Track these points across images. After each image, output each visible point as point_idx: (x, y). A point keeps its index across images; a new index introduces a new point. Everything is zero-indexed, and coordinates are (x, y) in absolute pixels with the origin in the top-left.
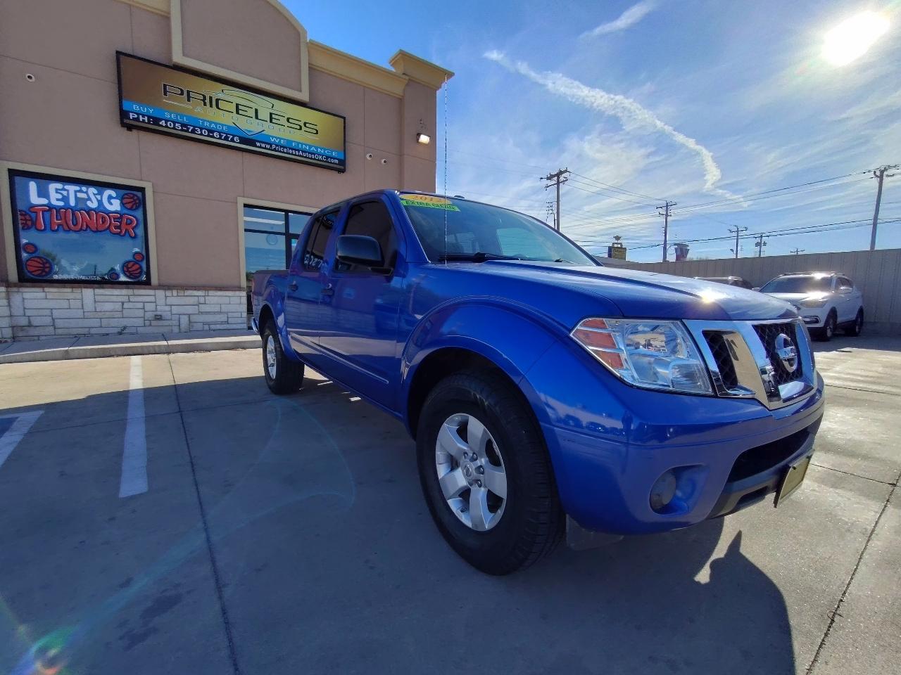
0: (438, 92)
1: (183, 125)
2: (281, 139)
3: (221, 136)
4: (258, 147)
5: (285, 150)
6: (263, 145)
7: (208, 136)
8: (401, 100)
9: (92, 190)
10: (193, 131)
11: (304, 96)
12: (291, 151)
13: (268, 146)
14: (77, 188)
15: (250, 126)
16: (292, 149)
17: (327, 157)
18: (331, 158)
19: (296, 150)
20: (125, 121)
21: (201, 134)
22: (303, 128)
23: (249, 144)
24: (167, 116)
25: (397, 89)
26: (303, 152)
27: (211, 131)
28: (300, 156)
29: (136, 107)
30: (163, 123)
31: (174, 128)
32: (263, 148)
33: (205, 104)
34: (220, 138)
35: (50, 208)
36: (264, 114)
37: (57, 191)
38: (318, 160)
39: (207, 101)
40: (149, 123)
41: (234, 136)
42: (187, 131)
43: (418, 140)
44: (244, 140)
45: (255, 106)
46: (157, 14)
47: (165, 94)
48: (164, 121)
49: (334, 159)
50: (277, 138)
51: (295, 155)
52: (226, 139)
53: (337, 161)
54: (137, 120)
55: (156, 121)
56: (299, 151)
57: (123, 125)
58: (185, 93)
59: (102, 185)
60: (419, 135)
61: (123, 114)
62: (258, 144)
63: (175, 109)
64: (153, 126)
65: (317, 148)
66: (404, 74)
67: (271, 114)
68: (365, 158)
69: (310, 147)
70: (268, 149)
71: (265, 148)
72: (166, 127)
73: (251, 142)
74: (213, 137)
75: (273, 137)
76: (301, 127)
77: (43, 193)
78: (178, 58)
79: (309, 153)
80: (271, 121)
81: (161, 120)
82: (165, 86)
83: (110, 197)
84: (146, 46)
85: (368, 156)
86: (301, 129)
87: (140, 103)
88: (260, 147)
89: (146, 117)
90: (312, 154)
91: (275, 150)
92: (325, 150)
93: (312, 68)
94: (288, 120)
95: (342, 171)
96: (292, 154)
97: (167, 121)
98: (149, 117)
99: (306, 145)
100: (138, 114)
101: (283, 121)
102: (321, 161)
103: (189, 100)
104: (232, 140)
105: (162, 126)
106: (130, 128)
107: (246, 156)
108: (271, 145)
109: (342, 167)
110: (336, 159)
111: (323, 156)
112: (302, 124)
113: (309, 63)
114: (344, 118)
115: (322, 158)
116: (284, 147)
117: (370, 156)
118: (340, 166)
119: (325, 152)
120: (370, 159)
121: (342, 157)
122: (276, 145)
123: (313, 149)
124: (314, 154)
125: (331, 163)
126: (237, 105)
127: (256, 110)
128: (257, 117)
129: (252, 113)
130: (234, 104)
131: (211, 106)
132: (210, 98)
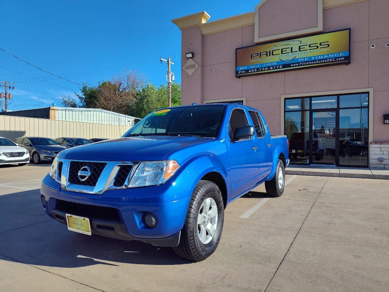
1: (258, 69)
2: (304, 58)
3: (273, 68)
4: (292, 67)
6: (295, 65)
7: (268, 70)
10: (261, 70)
11: (320, 28)
13: (297, 64)
15: (288, 57)
16: (312, 61)
17: (336, 58)
18: (339, 58)
19: (314, 61)
20: (238, 75)
21: (265, 70)
22: (320, 46)
23: (287, 67)
24: (252, 67)
26: (318, 61)
27: (269, 67)
28: (317, 63)
29: (241, 69)
30: (250, 71)
31: (254, 72)
32: (295, 66)
33: (267, 56)
34: (273, 69)
36: (296, 48)
38: (329, 62)
39: (268, 54)
40: (245, 73)
41: (280, 66)
42: (259, 71)
44: (284, 66)
45: (290, 46)
46: (251, 25)
47: (251, 58)
48: (250, 70)
49: (341, 57)
50: (302, 58)
51: (314, 64)
52: (276, 68)
54: (241, 73)
55: (247, 71)
56: (316, 61)
57: (237, 77)
58: (259, 54)
61: (237, 72)
62: (292, 65)
63: (255, 63)
64: (247, 74)
65: (328, 55)
67: (300, 47)
68: (369, 48)
69: (324, 56)
71: (296, 66)
73: (288, 65)
74: (270, 70)
75: (300, 59)
78: (257, 40)
79: (322, 60)
80: (300, 51)
81: (249, 70)
82: (251, 55)
84: (246, 42)
85: (371, 46)
86: (317, 48)
87: (242, 66)
88: (293, 66)
90: (324, 60)
91: (301, 65)
92: (334, 54)
93: (324, 10)
94: (310, 46)
95: (348, 63)
96: (312, 64)
98: (245, 70)
99: (321, 56)
101: (307, 47)
102: (331, 62)
103: (260, 57)
104: (279, 68)
105: (249, 72)
106: (239, 77)
107: (287, 73)
108: (299, 63)
109: (348, 61)
110: (342, 57)
111: (333, 58)
112: (318, 45)
113: (323, 8)
114: (350, 29)
115: (332, 60)
116: (306, 62)
117: (373, 46)
118: (347, 60)
119: (334, 55)
120: (373, 48)
121: (347, 54)
122: (302, 62)
123: (326, 56)
124: (326, 59)
125: (339, 61)
126: (282, 49)
127: (292, 48)
128: (292, 52)
129: (289, 50)
130: (281, 50)
131: (270, 55)
132: (270, 52)
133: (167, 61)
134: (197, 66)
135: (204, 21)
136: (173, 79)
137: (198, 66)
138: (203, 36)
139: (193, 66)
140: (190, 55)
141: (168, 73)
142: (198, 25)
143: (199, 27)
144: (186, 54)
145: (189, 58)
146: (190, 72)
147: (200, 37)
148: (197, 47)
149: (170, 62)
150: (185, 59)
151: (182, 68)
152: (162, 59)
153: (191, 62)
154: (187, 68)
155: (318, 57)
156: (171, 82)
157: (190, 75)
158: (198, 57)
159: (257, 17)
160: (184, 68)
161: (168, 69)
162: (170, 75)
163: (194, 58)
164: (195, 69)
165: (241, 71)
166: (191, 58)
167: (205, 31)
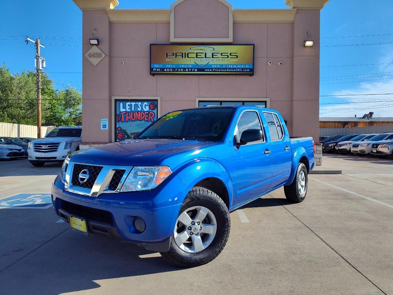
0: (321, 10)
1: (173, 69)
2: (217, 65)
3: (189, 70)
4: (206, 71)
5: (219, 70)
6: (208, 70)
7: (183, 71)
8: (292, 24)
9: (140, 103)
10: (177, 71)
11: (230, 40)
12: (222, 70)
13: (211, 70)
14: (135, 103)
15: (202, 62)
16: (223, 69)
17: (243, 69)
18: (245, 69)
19: (225, 69)
20: (152, 72)
21: (181, 71)
23: (201, 71)
24: (167, 66)
25: (290, 18)
26: (229, 69)
27: (184, 69)
28: (228, 71)
29: (156, 66)
30: (165, 70)
31: (170, 71)
32: (208, 71)
35: (126, 112)
36: (209, 55)
37: (129, 105)
38: (238, 72)
40: (160, 71)
41: (195, 69)
42: (175, 71)
43: (304, 46)
44: (199, 70)
45: (204, 52)
46: (166, 23)
47: (167, 57)
48: (166, 69)
49: (247, 69)
50: (215, 65)
51: (225, 71)
52: (191, 71)
53: (248, 70)
54: (156, 71)
55: (163, 69)
56: (227, 69)
57: (151, 74)
58: (175, 54)
59: (142, 101)
60: (305, 41)
61: (151, 70)
62: (206, 70)
63: (170, 62)
64: (162, 72)
65: (237, 65)
66: (293, 8)
67: (213, 54)
68: (267, 64)
69: (233, 65)
70: (211, 71)
71: (209, 71)
72: (167, 71)
73: (203, 70)
74: (186, 71)
75: (213, 65)
76: (228, 56)
77: (124, 107)
78: (173, 40)
79: (232, 69)
80: (213, 57)
81: (165, 69)
82: (167, 53)
83: (146, 105)
84: (161, 39)
87: (157, 63)
88: (207, 71)
89: (159, 69)
90: (234, 69)
91: (214, 71)
93: (234, 23)
95: (252, 75)
96: (223, 71)
97: (167, 69)
98: (160, 69)
99: (231, 65)
101: (219, 55)
102: (239, 72)
103: (176, 57)
104: (194, 71)
105: (165, 71)
106: (153, 75)
107: (201, 77)
108: (212, 69)
109: (252, 73)
110: (248, 69)
111: (240, 69)
113: (233, 21)
114: (254, 45)
115: (240, 70)
116: (219, 69)
117: (270, 63)
118: (251, 72)
119: (241, 66)
120: (270, 64)
121: (252, 67)
122: (215, 69)
123: (235, 66)
125: (245, 72)
126: (197, 53)
127: (206, 54)
128: (206, 57)
129: (203, 55)
130: (195, 54)
131: (185, 57)
132: (185, 53)
133: (36, 43)
134: (104, 55)
135: (112, 7)
136: (44, 66)
137: (105, 55)
138: (111, 24)
139: (98, 55)
140: (95, 42)
141: (37, 57)
142: (106, 10)
143: (106, 11)
144: (90, 39)
145: (93, 45)
146: (95, 61)
147: (108, 24)
148: (104, 33)
149: (39, 45)
150: (87, 45)
151: (83, 55)
152: (28, 39)
153: (95, 50)
154: (90, 56)
155: (228, 66)
156: (42, 69)
157: (95, 64)
158: (105, 46)
159: (172, 16)
160: (86, 55)
161: (37, 53)
162: (40, 61)
163: (99, 46)
164: (102, 58)
165: (156, 69)
166: (96, 45)
167: (114, 18)
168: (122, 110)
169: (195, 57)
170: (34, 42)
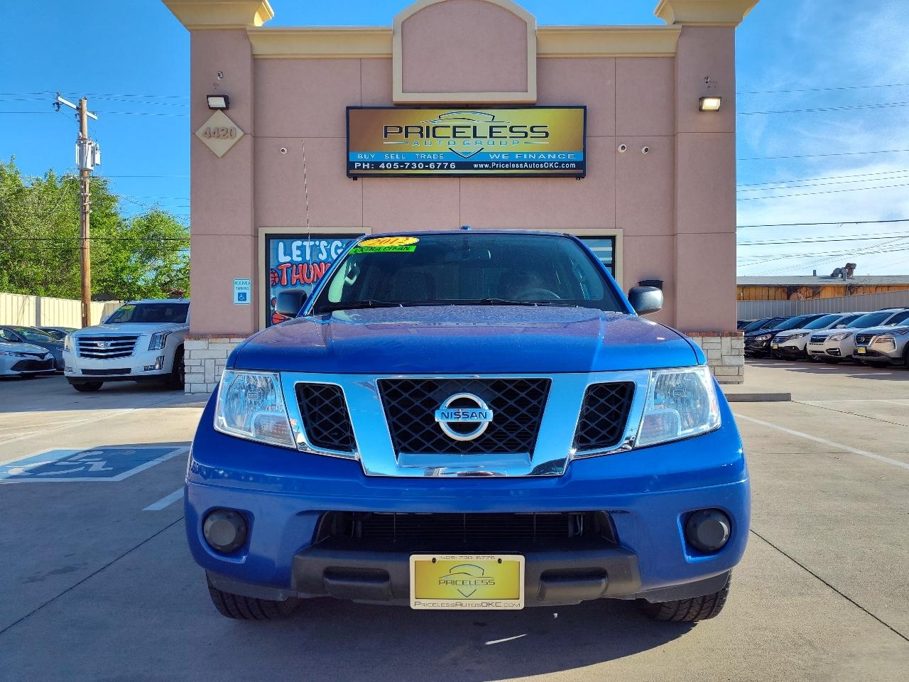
0: (736, 28)
1: (400, 163)
2: (501, 153)
3: (436, 166)
4: (476, 169)
5: (507, 166)
6: (481, 166)
7: (424, 168)
8: (673, 59)
9: (324, 243)
10: (410, 168)
11: (531, 96)
12: (513, 166)
13: (486, 166)
14: (312, 243)
15: (467, 147)
16: (515, 163)
17: (560, 163)
18: (565, 163)
19: (519, 163)
20: (351, 172)
21: (417, 168)
22: (530, 134)
23: (465, 167)
24: (387, 157)
25: (666, 46)
26: (528, 163)
27: (426, 163)
28: (526, 168)
29: (360, 157)
30: (382, 166)
31: (392, 168)
32: (481, 169)
33: (422, 136)
34: (436, 168)
35: (292, 263)
36: (483, 131)
37: (298, 248)
38: (549, 169)
39: (425, 132)
40: (370, 169)
41: (450, 163)
42: (404, 168)
43: (701, 109)
44: (460, 165)
45: (472, 124)
46: (384, 59)
47: (386, 136)
48: (383, 164)
49: (569, 163)
50: (497, 154)
51: (519, 169)
52: (442, 167)
53: (574, 165)
54: (360, 168)
55: (376, 165)
56: (523, 163)
57: (349, 175)
58: (404, 130)
59: (330, 237)
60: (702, 99)
61: (350, 165)
62: (476, 166)
63: (395, 148)
64: (375, 171)
65: (546, 154)
66: (674, 23)
67: (491, 128)
68: (616, 151)
69: (538, 154)
70: (487, 169)
71: (484, 168)
72: (386, 169)
73: (469, 165)
74: (429, 168)
75: (492, 154)
76: (526, 133)
77: (288, 252)
78: (399, 97)
79: (536, 163)
80: (491, 136)
81: (381, 163)
82: (386, 128)
83: (337, 247)
84: (370, 94)
85: (620, 149)
86: (526, 136)
87: (363, 151)
88: (478, 168)
89: (368, 164)
90: (540, 163)
91: (495, 168)
92: (557, 154)
93: (540, 59)
94: (511, 130)
95: (580, 176)
96: (515, 169)
97: (386, 163)
98: (371, 163)
99: (532, 154)
100: (362, 163)
101: (506, 132)
102: (551, 169)
103: (406, 136)
104: (448, 168)
105: (381, 169)
106: (355, 177)
107: (465, 181)
108: (490, 163)
109: (581, 171)
110: (572, 162)
111: (554, 162)
112: (528, 130)
113: (537, 54)
114: (585, 108)
115: (553, 165)
116: (505, 163)
117: (623, 148)
118: (579, 170)
119: (557, 156)
120: (623, 151)
121: (581, 159)
122: (497, 163)
123: (542, 157)
124: (543, 163)
125: (565, 169)
127: (475, 128)
128: (475, 136)
129: (470, 132)
130: (452, 128)
131: (428, 136)
132: (428, 128)
133: (78, 108)
134: (240, 133)
135: (258, 22)
136: (98, 161)
137: (243, 133)
138: (256, 60)
139: (228, 133)
140: (220, 102)
141: (81, 142)
142: (245, 29)
143: (244, 33)
144: (208, 96)
145: (216, 109)
146: (220, 146)
147: (249, 61)
148: (239, 82)
149: (86, 113)
150: (201, 110)
151: (193, 134)
152: (60, 99)
153: (220, 120)
154: (209, 134)
155: (528, 156)
156: (92, 168)
157: (220, 154)
158: (243, 111)
159: (397, 40)
160: (200, 133)
161: (81, 131)
162: (89, 149)
163: (229, 112)
164: (236, 139)
166: (222, 109)
167: (262, 48)
168: (283, 259)
169: (451, 135)
170: (75, 107)
